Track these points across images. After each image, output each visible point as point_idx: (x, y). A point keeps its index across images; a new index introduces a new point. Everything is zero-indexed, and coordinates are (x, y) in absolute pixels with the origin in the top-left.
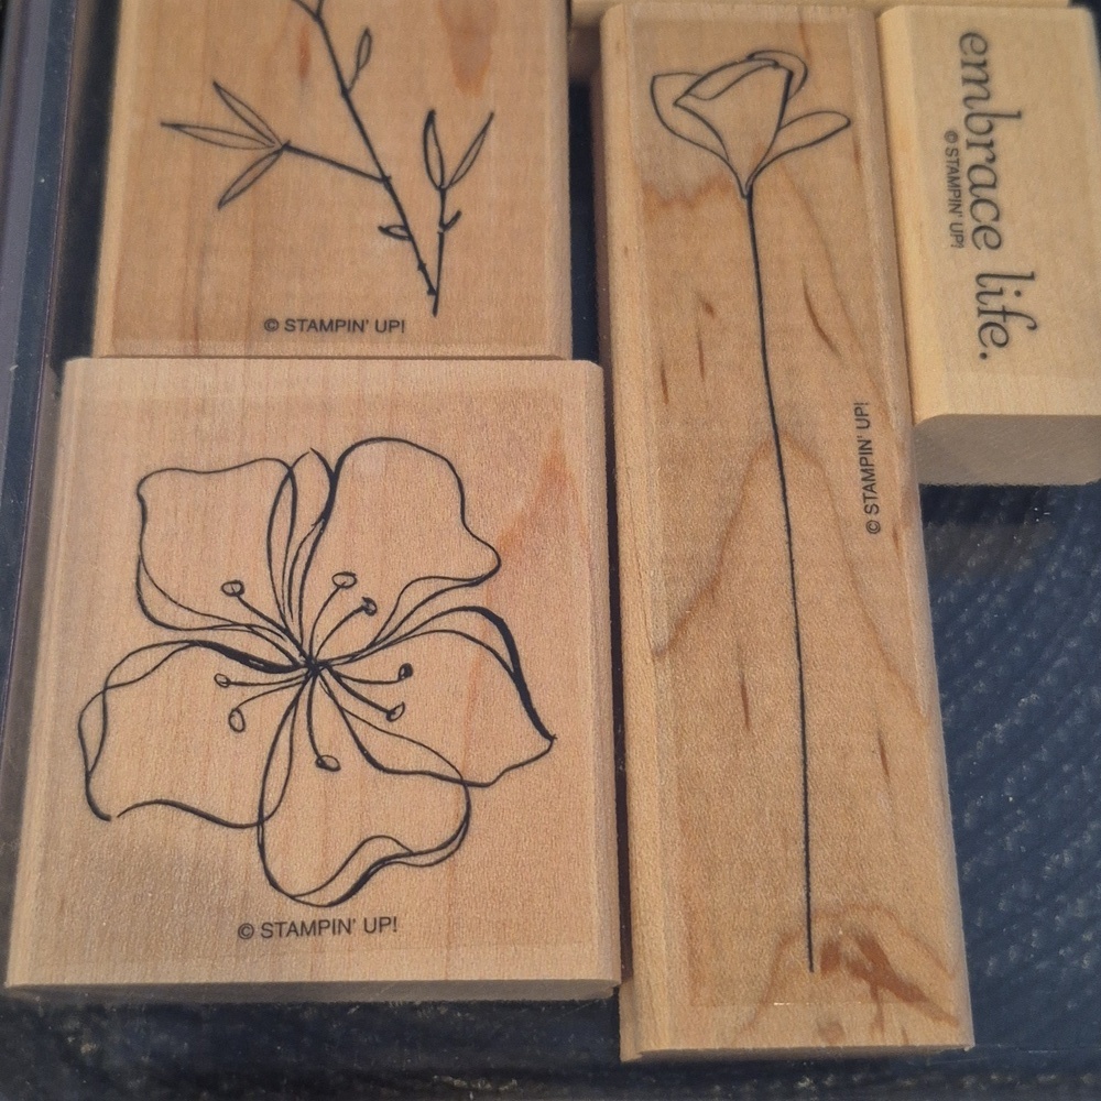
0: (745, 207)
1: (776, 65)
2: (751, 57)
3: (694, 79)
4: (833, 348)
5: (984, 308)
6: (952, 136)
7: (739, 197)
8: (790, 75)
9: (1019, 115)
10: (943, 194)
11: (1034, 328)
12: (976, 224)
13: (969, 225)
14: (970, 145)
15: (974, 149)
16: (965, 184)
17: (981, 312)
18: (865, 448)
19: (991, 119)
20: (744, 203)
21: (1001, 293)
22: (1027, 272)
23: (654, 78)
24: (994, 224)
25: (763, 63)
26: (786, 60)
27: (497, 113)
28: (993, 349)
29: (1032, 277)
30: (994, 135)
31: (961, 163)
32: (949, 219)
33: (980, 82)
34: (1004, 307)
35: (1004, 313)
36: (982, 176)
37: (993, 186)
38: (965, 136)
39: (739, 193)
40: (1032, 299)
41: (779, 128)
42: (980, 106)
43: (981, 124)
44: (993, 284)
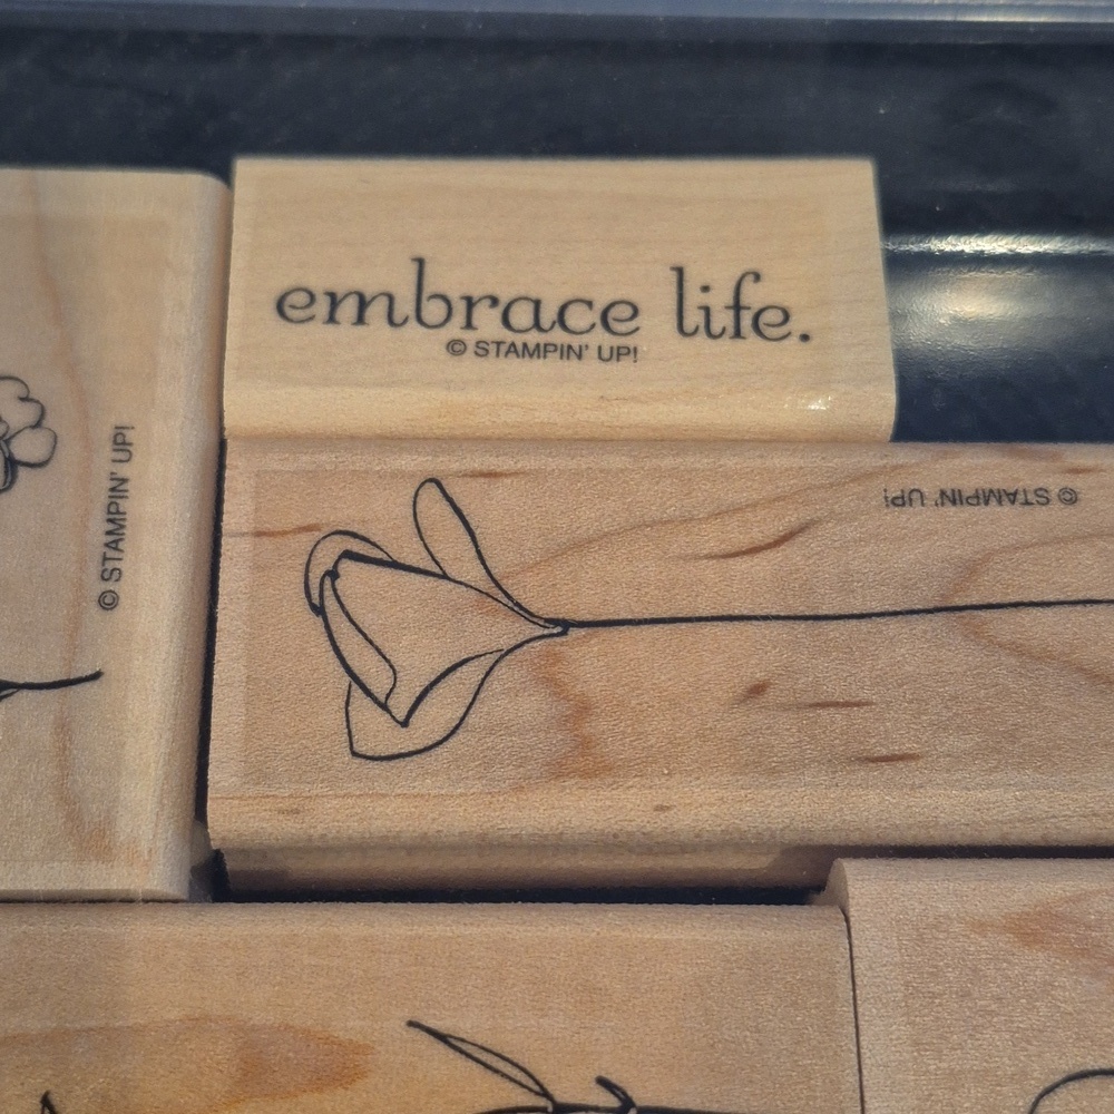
0: (583, 632)
1: (333, 574)
2: (319, 610)
3: (357, 693)
4: (802, 529)
5: (731, 330)
6: (455, 347)
7: (563, 639)
8: (348, 555)
9: (420, 262)
10: (550, 366)
11: (757, 277)
12: (599, 329)
13: (600, 337)
14: (469, 325)
15: (475, 322)
16: (533, 338)
17: (738, 334)
18: (953, 498)
19: (425, 295)
20: (574, 633)
21: (707, 310)
22: (673, 276)
23: (355, 754)
24: (599, 306)
25: (328, 593)
26: (324, 561)
27: (408, 1015)
28: (796, 325)
29: (680, 271)
30: (455, 295)
31: (498, 338)
32: (591, 364)
33: (363, 304)
34: (728, 308)
35: (737, 307)
36: (522, 316)
37: (537, 304)
38: (454, 330)
39: (558, 640)
40: (715, 273)
41: (444, 576)
42: (405, 307)
43: (434, 311)
44: (693, 318)
